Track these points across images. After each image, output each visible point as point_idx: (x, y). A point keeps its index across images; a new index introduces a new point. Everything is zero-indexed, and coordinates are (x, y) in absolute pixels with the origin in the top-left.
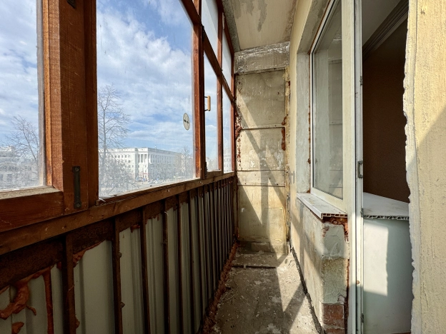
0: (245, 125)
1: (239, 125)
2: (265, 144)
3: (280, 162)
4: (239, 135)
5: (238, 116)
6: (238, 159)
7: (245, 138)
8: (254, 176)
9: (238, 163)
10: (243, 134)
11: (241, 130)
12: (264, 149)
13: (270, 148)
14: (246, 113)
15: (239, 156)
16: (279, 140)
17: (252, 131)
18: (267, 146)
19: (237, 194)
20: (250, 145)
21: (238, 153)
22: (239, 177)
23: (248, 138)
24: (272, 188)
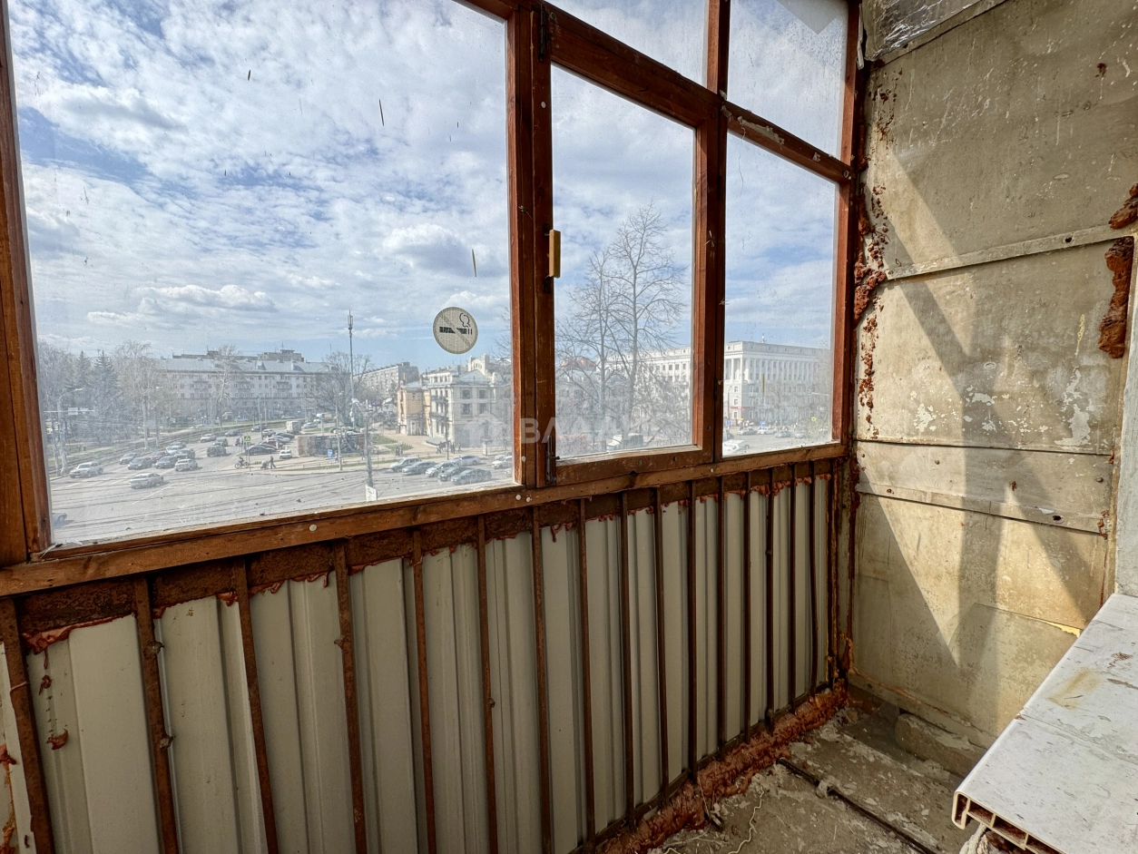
0: (903, 259)
1: (873, 265)
2: (1001, 330)
3: (1081, 417)
4: (870, 305)
5: (870, 230)
6: (861, 397)
7: (898, 315)
8: (930, 466)
9: (862, 412)
10: (891, 299)
11: (881, 283)
12: (992, 354)
13: (1024, 348)
14: (908, 213)
15: (868, 384)
16: (1086, 307)
17: (931, 284)
18: (1007, 342)
19: (852, 522)
20: (918, 339)
21: (862, 375)
22: (862, 462)
23: (910, 315)
24: (1026, 531)
